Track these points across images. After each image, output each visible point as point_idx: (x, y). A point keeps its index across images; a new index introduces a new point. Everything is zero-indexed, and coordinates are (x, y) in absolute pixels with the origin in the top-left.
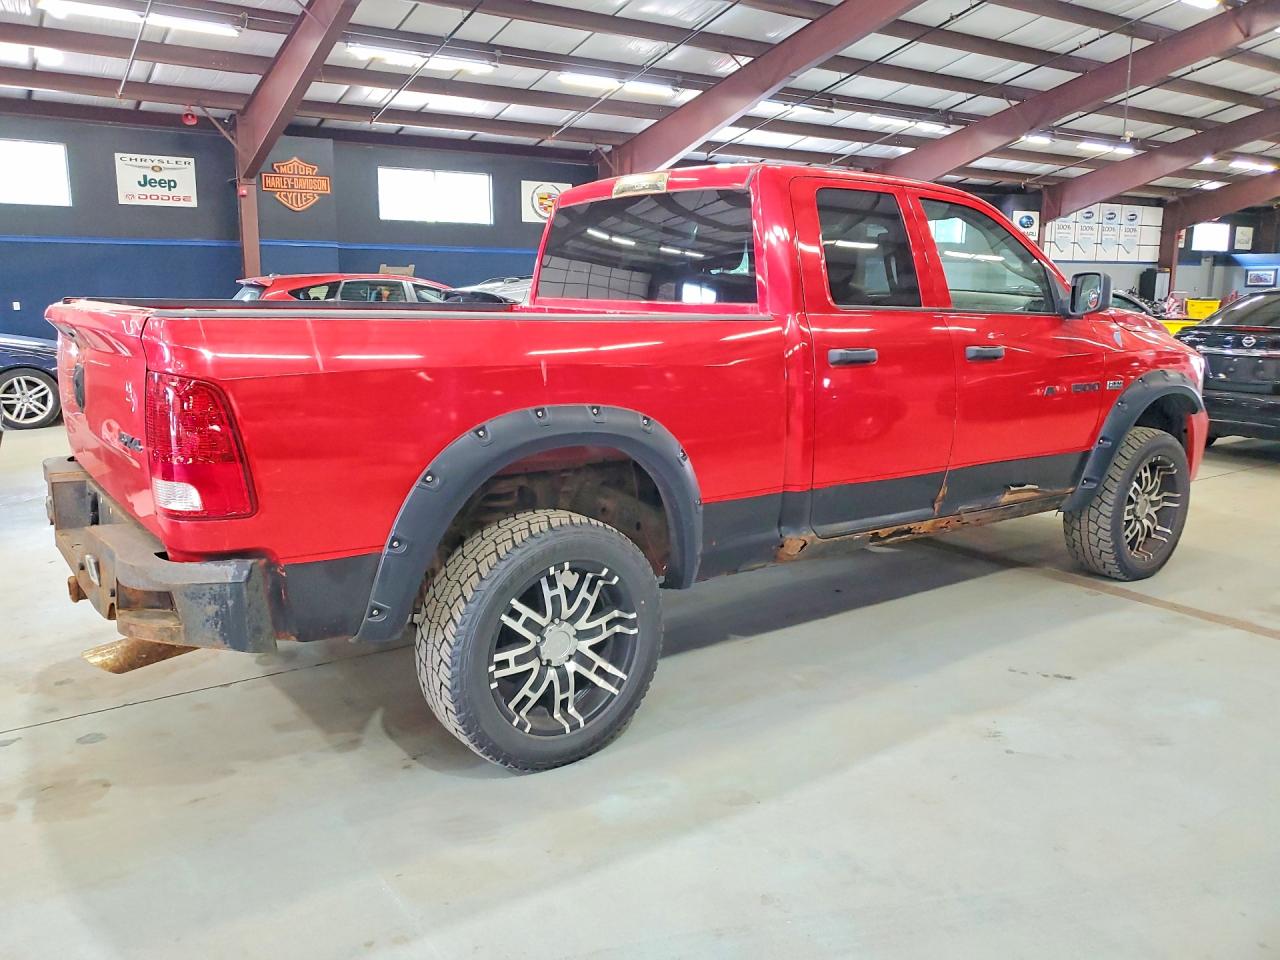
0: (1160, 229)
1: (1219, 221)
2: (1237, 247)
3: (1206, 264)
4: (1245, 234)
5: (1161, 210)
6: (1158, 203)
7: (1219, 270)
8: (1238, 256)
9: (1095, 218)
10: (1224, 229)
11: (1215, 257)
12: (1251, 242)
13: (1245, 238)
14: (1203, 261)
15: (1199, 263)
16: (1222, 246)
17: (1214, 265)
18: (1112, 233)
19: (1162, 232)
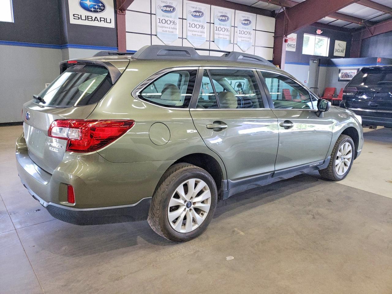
0: (273, 34)
1: (322, 35)
2: (335, 54)
3: (313, 64)
4: (340, 45)
5: (273, 20)
6: (271, 14)
7: (322, 69)
8: (334, 60)
9: (206, 18)
10: (326, 41)
11: (320, 60)
12: (345, 51)
13: (341, 49)
14: (311, 62)
15: (308, 64)
16: (324, 52)
17: (319, 66)
18: (226, 33)
19: (275, 37)
